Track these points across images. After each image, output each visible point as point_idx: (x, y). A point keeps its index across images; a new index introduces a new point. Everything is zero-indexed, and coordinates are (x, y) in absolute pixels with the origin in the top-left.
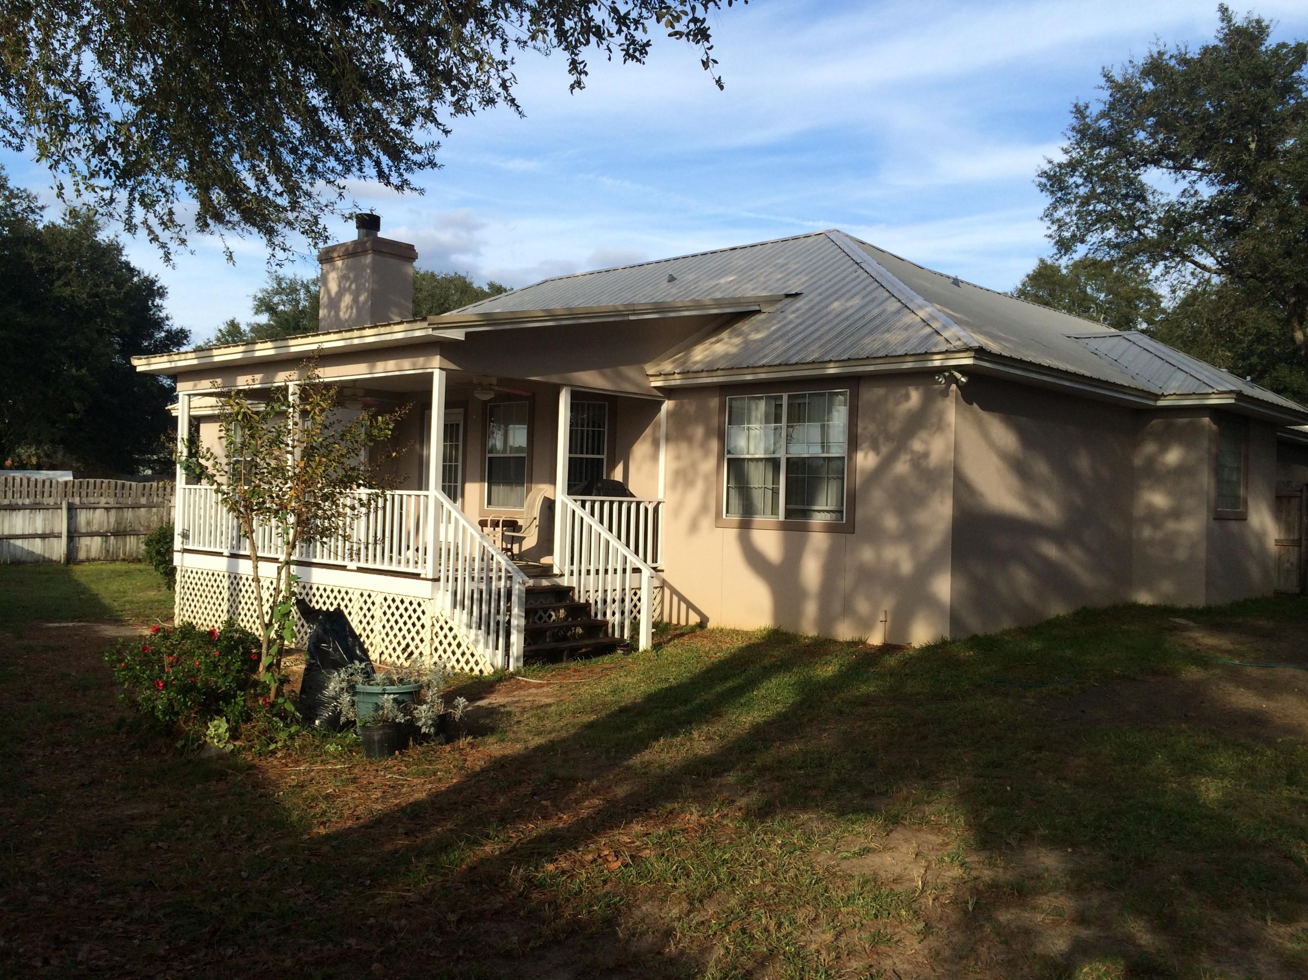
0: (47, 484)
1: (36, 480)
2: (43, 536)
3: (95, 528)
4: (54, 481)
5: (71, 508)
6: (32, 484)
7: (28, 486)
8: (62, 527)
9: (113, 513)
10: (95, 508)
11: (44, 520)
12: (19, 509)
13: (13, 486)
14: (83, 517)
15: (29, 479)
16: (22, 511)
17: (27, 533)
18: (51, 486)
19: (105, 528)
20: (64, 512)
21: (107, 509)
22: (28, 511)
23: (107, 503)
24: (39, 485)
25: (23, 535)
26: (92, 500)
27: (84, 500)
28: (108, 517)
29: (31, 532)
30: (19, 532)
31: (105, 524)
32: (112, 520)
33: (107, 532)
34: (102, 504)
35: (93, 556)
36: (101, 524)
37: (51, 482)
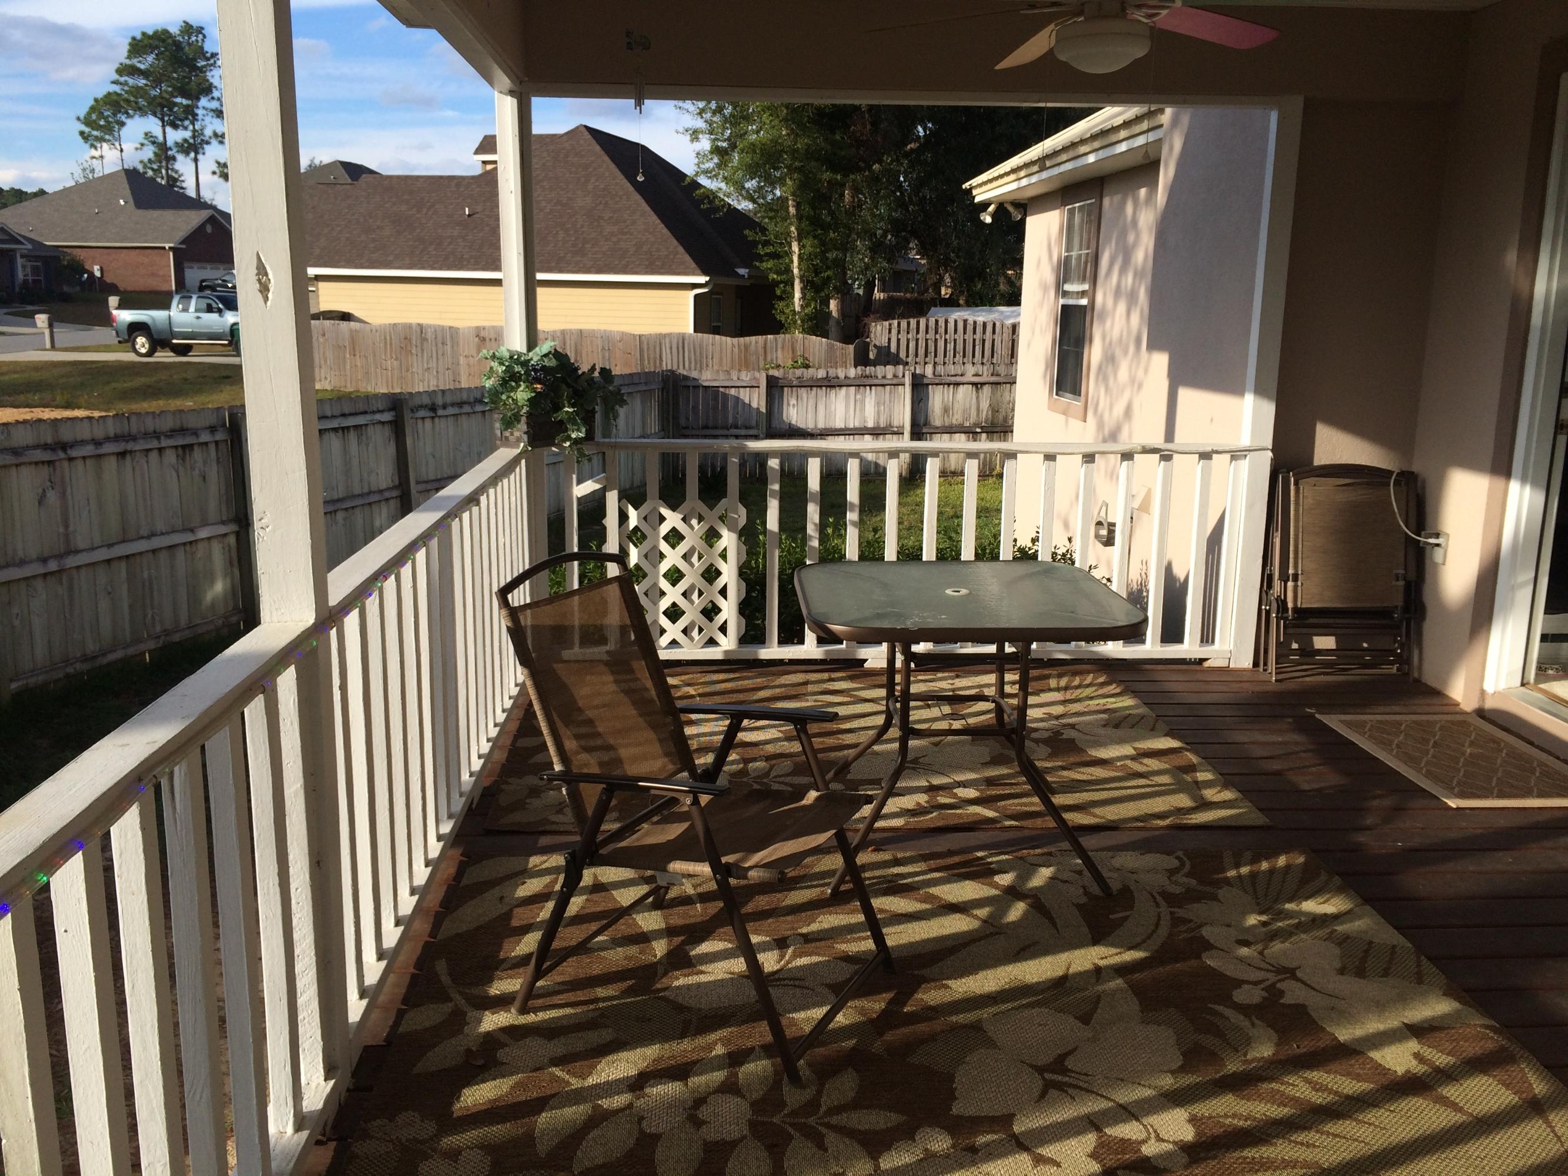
0: (989, 328)
1: (975, 323)
2: (877, 432)
3: (956, 419)
4: (998, 324)
5: (919, 386)
6: (970, 328)
7: (965, 333)
8: (903, 416)
9: (987, 390)
10: (957, 384)
11: (878, 404)
12: (841, 386)
13: (946, 332)
14: (937, 398)
15: (965, 321)
16: (844, 389)
17: (852, 426)
18: (994, 332)
19: (973, 419)
20: (906, 392)
21: (977, 386)
22: (853, 389)
23: (977, 375)
24: (979, 329)
25: (846, 429)
26: (952, 369)
27: (940, 369)
28: (978, 398)
29: (857, 425)
30: (839, 424)
31: (974, 412)
32: (985, 405)
33: (976, 425)
34: (969, 377)
35: (953, 468)
36: (966, 412)
37: (994, 324)
